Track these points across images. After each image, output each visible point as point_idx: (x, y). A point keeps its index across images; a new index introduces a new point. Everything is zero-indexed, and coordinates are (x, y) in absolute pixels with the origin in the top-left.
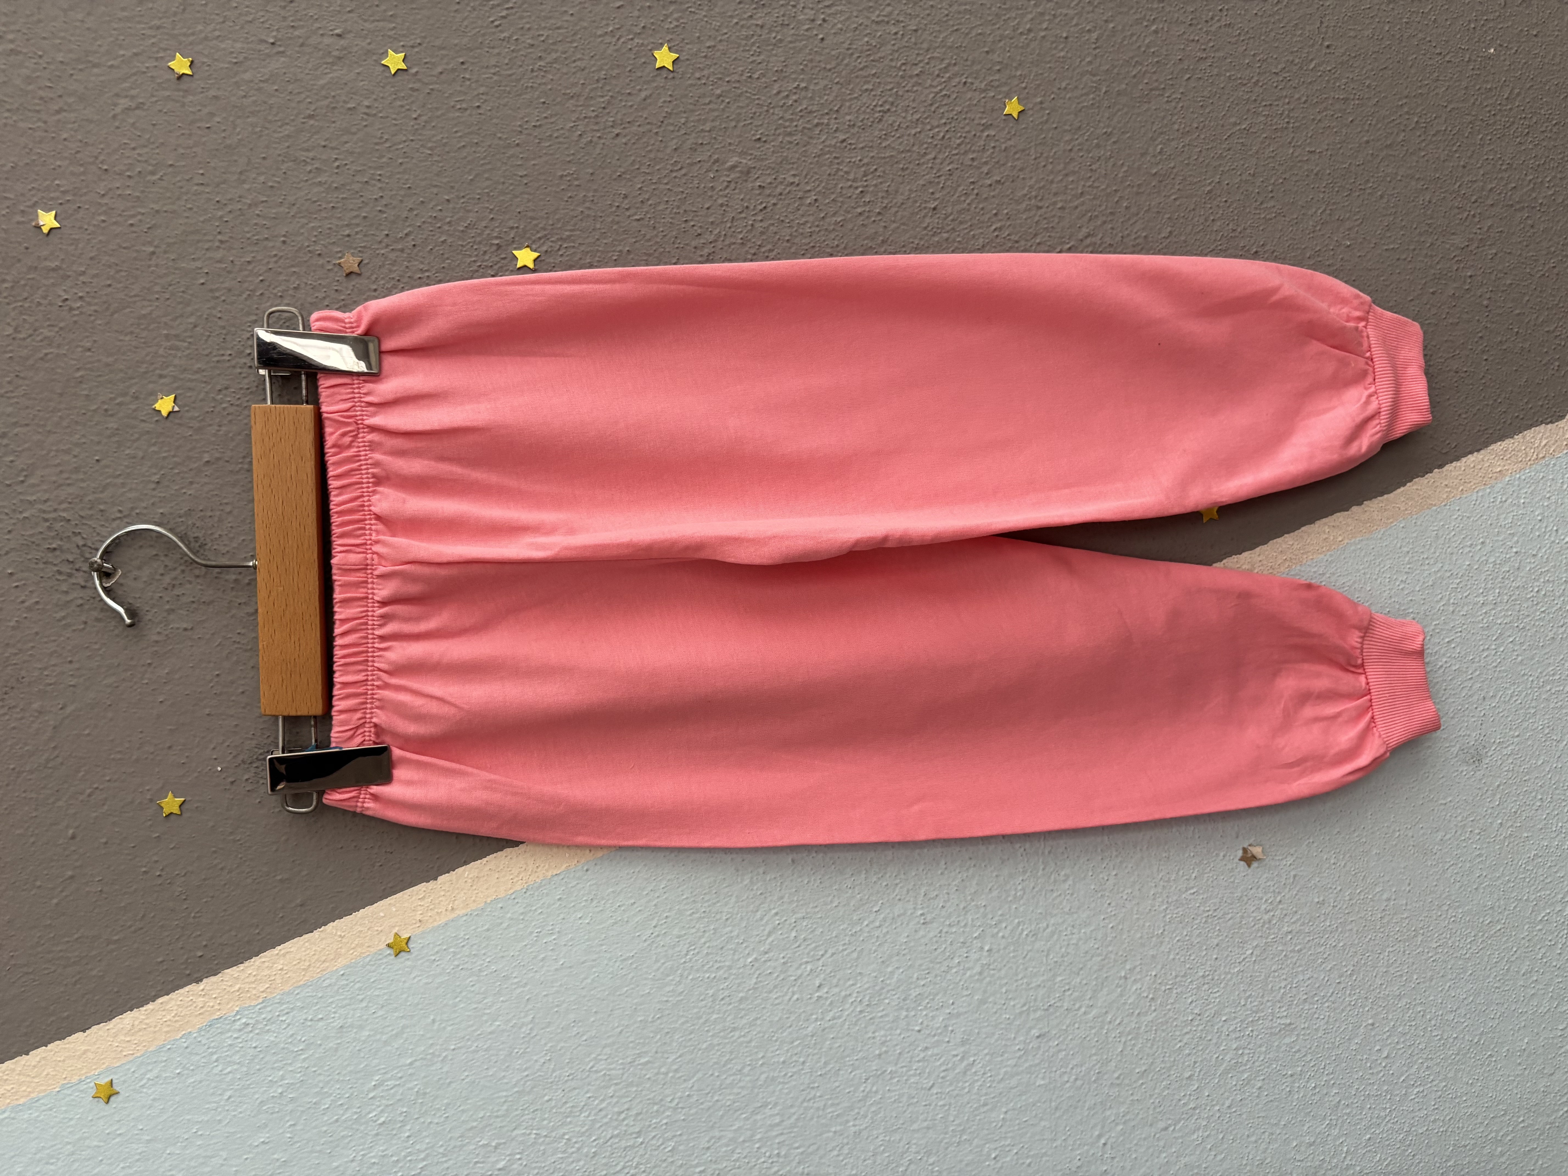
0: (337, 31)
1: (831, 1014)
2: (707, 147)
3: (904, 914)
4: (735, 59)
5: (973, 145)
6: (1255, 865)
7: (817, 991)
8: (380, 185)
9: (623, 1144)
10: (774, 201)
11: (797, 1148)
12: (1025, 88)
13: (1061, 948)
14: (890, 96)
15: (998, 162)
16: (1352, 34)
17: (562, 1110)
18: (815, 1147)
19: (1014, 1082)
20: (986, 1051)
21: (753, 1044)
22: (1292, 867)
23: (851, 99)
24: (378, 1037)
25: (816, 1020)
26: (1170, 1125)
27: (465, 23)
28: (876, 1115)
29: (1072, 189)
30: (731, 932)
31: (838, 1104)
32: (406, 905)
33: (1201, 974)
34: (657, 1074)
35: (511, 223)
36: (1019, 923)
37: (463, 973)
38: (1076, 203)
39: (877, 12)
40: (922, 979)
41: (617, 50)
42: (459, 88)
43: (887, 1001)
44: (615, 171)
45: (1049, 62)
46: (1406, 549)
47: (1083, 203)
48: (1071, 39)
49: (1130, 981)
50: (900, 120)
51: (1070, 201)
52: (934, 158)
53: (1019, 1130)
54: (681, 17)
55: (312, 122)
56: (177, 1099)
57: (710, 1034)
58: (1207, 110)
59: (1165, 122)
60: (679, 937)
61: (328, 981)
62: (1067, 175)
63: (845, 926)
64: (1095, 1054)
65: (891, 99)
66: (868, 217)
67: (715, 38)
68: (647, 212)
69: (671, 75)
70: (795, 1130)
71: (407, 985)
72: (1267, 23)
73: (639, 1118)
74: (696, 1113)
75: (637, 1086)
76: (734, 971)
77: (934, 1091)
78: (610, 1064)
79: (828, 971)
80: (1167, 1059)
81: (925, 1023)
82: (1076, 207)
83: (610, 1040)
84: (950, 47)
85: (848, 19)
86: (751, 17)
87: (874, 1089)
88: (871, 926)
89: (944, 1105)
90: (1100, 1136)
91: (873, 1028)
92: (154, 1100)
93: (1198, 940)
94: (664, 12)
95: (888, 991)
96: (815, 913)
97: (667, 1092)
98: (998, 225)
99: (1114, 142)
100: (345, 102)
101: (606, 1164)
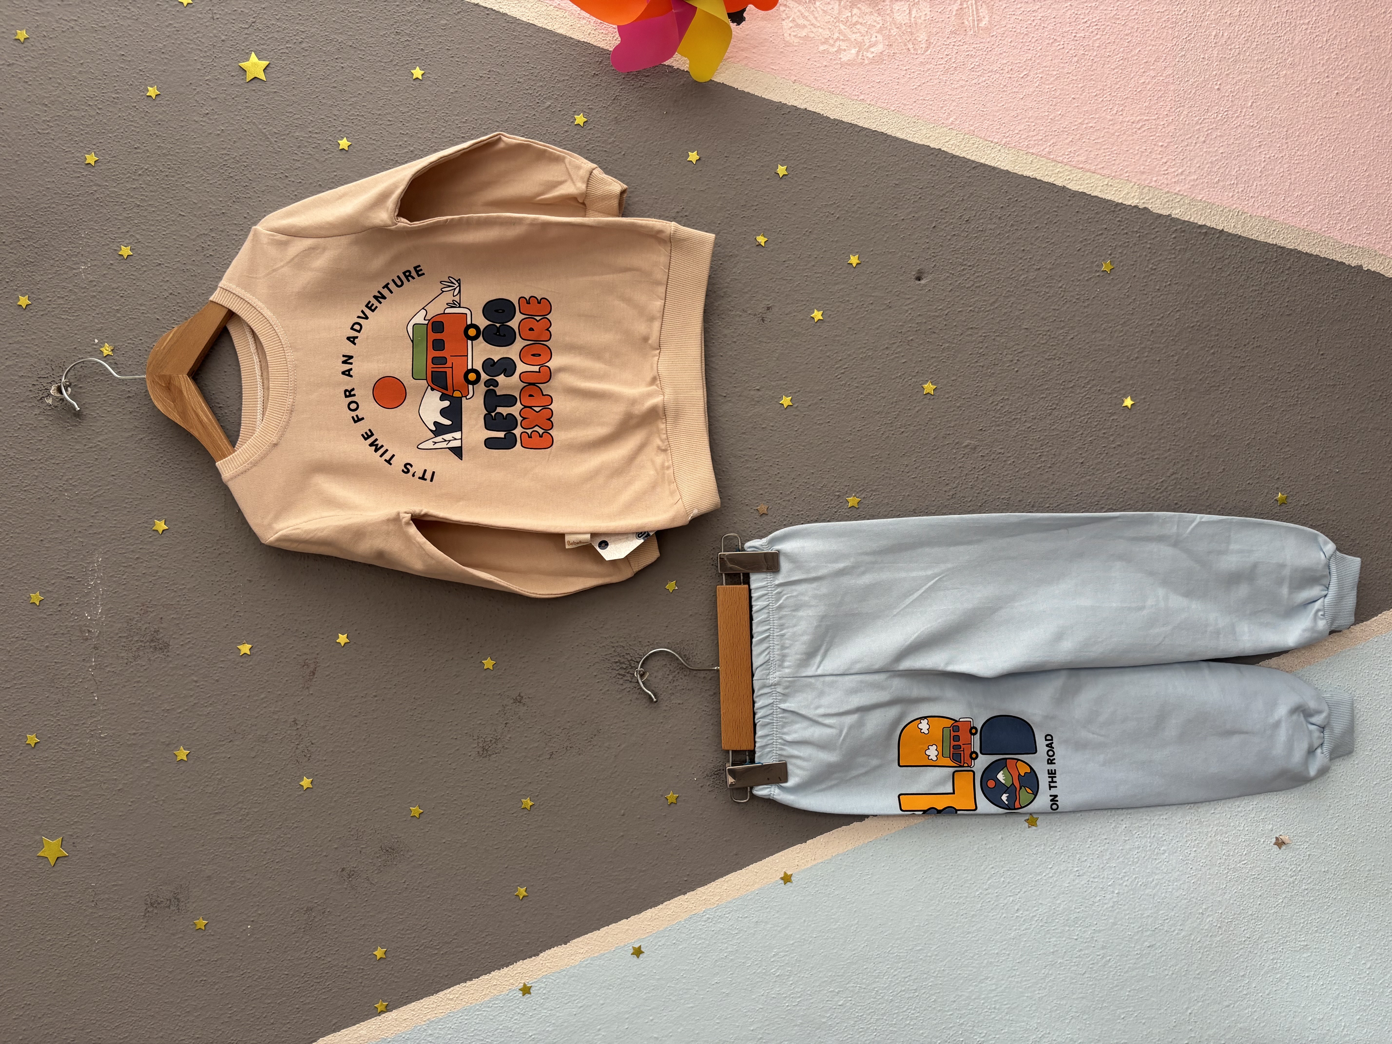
0: (757, 388)
1: (1025, 926)
2: (952, 436)
3: (1067, 870)
4: (968, 386)
5: (1104, 425)
6: (1284, 847)
7: (1016, 913)
8: (778, 467)
9: (907, 996)
10: (990, 463)
11: (1006, 1005)
12: (1135, 391)
13: (1162, 894)
14: (1056, 400)
15: (1119, 434)
16: (1338, 345)
17: (874, 974)
18: (1015, 1005)
19: (1134, 973)
20: (1117, 954)
21: (980, 941)
22: (1308, 849)
23: (1033, 404)
24: (775, 928)
25: (1016, 930)
26: (1231, 1004)
27: (823, 378)
28: (1052, 988)
29: (1163, 447)
30: (967, 877)
31: (1029, 980)
32: (790, 856)
33: (1250, 913)
34: (926, 956)
35: (845, 484)
36: (1136, 878)
37: (820, 894)
38: (1165, 456)
39: (1048, 354)
40: (1077, 909)
41: (903, 386)
42: (819, 413)
43: (1057, 921)
44: (901, 452)
45: (1149, 375)
46: (1378, 655)
47: (1170, 455)
48: (1161, 361)
49: (1205, 916)
50: (1062, 413)
51: (1163, 454)
52: (1082, 434)
53: (1138, 1002)
54: (938, 365)
55: (744, 436)
56: (674, 957)
57: (956, 935)
58: (1246, 396)
59: (1220, 405)
60: (938, 879)
61: (750, 897)
62: (1160, 439)
63: (1032, 876)
64: (1183, 959)
65: (1056, 402)
66: (1043, 470)
67: (957, 375)
68: (919, 473)
69: (932, 397)
70: (1004, 994)
71: (791, 900)
72: (1283, 344)
73: (916, 981)
74: (947, 981)
75: (915, 963)
76: (968, 899)
77: (1086, 975)
78: (901, 949)
79: (1022, 902)
80: (1228, 964)
81: (1080, 935)
82: (1166, 458)
83: (900, 936)
84: (1090, 371)
85: (1031, 359)
86: (977, 362)
87: (1050, 972)
88: (1047, 876)
89: (1092, 985)
90: (1187, 1008)
91: (1048, 936)
92: (661, 957)
93: (1248, 892)
94: (929, 363)
95: (1058, 915)
96: (1015, 868)
97: (931, 967)
98: (1119, 470)
99: (1189, 419)
100: (761, 424)
101: (897, 1007)
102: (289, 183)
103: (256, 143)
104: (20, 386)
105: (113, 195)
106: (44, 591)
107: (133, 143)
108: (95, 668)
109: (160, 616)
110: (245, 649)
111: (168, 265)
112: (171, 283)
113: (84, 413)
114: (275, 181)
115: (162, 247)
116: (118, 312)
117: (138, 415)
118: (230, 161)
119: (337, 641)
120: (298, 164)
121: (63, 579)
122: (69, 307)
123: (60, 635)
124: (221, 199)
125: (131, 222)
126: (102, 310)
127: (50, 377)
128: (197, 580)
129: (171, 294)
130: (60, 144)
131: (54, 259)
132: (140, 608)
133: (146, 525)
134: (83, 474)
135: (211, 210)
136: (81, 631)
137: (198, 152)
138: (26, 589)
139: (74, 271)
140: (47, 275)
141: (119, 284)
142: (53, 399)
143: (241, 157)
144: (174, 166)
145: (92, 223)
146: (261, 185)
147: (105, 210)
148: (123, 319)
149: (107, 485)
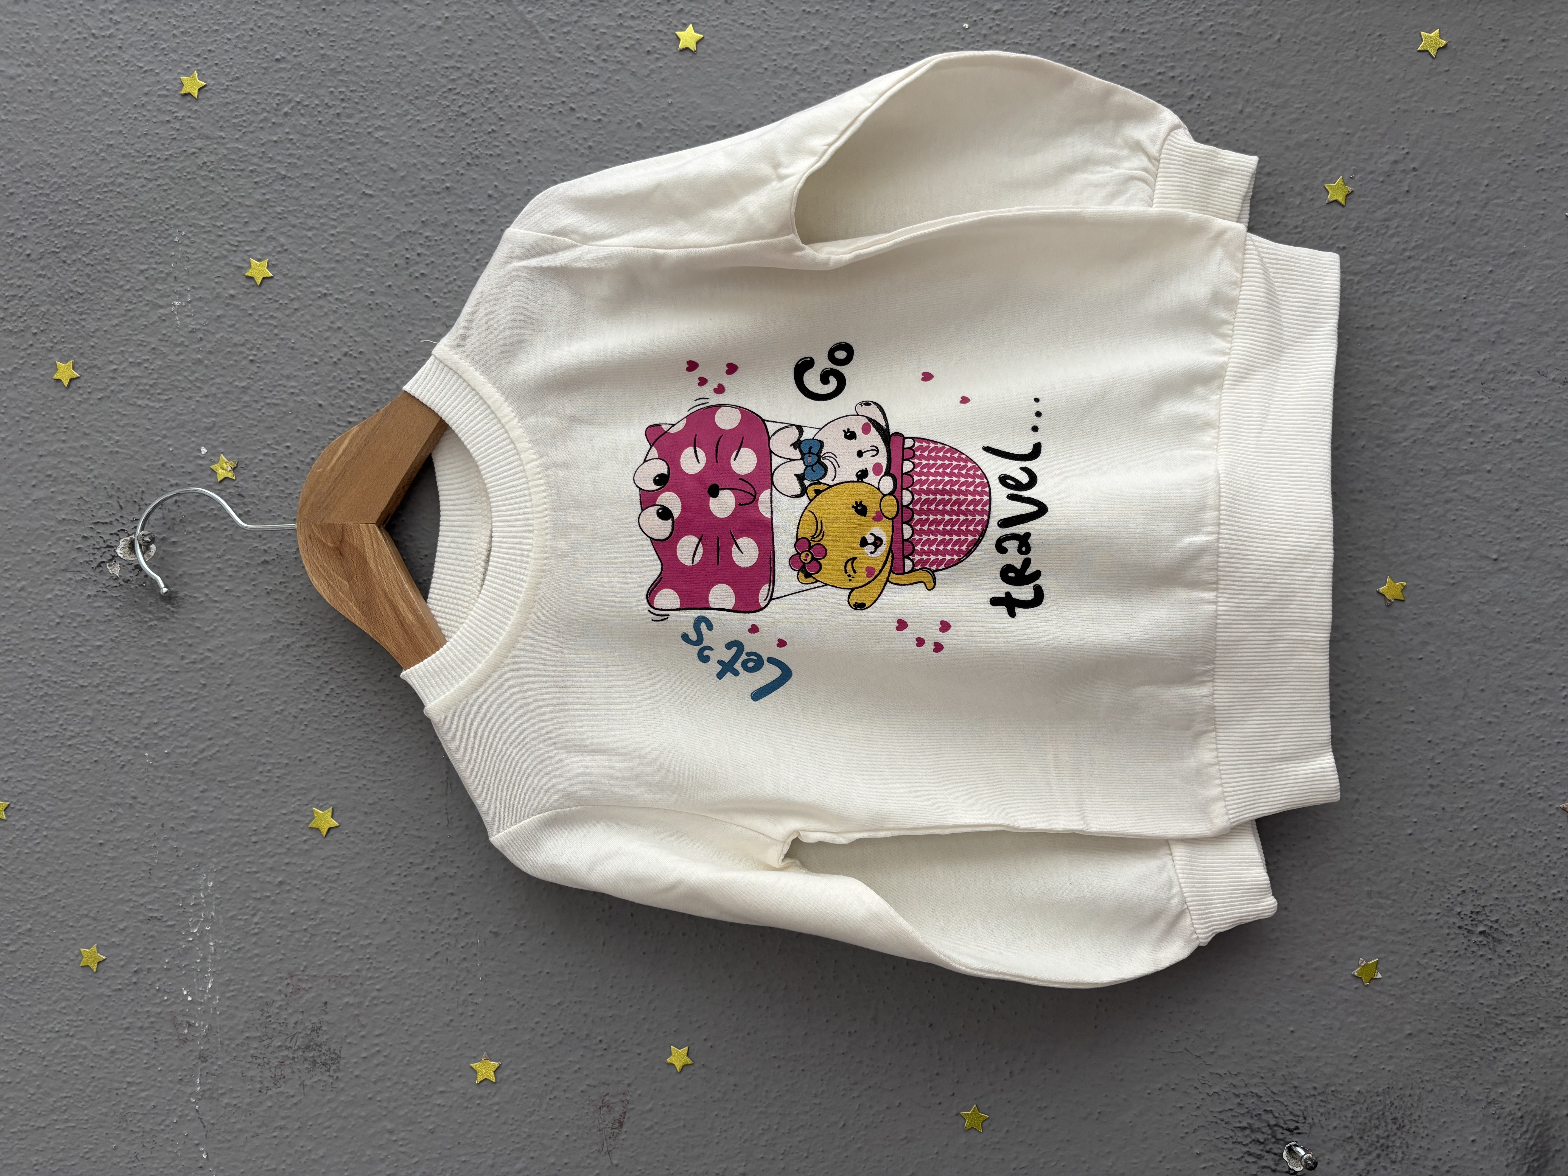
102: (577, 123)
103: (513, 42)
104: (59, 539)
105: (233, 157)
106: (105, 943)
107: (271, 49)
108: (201, 1097)
109: (324, 1000)
110: (486, 1069)
111: (340, 297)
112: (345, 333)
113: (181, 594)
114: (549, 121)
115: (330, 261)
116: (244, 392)
117: (283, 598)
118: (460, 82)
119: (668, 1060)
120: (596, 84)
121: (142, 922)
122: (151, 382)
123: (136, 1031)
124: (443, 160)
125: (269, 210)
126: (214, 390)
127: (115, 523)
128: (393, 928)
129: (346, 354)
130: (133, 56)
131: (121, 287)
132: (286, 982)
133: (296, 817)
134: (178, 715)
135: (424, 183)
136: (177, 1025)
137: (399, 65)
138: (73, 939)
139: (161, 311)
140: (110, 320)
141: (247, 337)
142: (122, 566)
143: (483, 73)
144: (353, 95)
145: (194, 213)
146: (521, 129)
147: (219, 188)
148: (254, 405)
149: (224, 737)
